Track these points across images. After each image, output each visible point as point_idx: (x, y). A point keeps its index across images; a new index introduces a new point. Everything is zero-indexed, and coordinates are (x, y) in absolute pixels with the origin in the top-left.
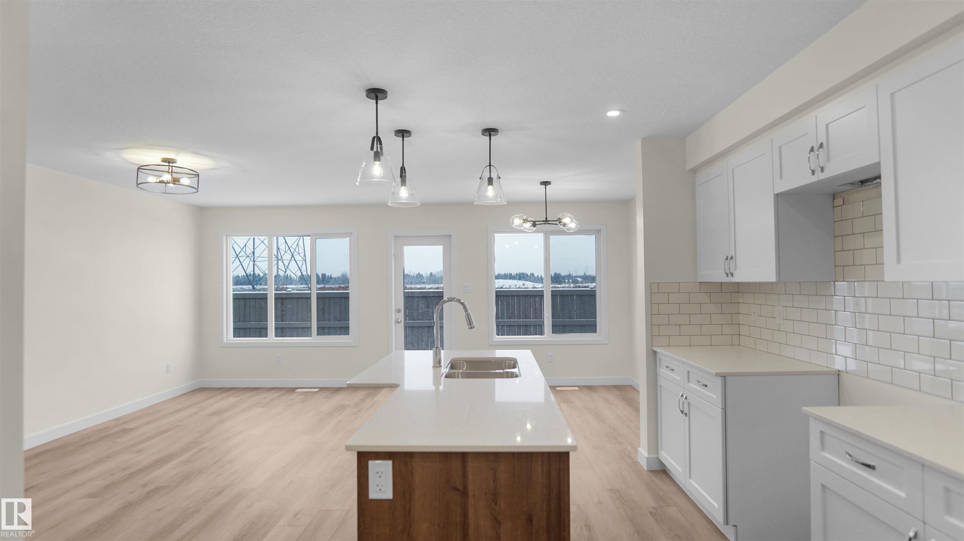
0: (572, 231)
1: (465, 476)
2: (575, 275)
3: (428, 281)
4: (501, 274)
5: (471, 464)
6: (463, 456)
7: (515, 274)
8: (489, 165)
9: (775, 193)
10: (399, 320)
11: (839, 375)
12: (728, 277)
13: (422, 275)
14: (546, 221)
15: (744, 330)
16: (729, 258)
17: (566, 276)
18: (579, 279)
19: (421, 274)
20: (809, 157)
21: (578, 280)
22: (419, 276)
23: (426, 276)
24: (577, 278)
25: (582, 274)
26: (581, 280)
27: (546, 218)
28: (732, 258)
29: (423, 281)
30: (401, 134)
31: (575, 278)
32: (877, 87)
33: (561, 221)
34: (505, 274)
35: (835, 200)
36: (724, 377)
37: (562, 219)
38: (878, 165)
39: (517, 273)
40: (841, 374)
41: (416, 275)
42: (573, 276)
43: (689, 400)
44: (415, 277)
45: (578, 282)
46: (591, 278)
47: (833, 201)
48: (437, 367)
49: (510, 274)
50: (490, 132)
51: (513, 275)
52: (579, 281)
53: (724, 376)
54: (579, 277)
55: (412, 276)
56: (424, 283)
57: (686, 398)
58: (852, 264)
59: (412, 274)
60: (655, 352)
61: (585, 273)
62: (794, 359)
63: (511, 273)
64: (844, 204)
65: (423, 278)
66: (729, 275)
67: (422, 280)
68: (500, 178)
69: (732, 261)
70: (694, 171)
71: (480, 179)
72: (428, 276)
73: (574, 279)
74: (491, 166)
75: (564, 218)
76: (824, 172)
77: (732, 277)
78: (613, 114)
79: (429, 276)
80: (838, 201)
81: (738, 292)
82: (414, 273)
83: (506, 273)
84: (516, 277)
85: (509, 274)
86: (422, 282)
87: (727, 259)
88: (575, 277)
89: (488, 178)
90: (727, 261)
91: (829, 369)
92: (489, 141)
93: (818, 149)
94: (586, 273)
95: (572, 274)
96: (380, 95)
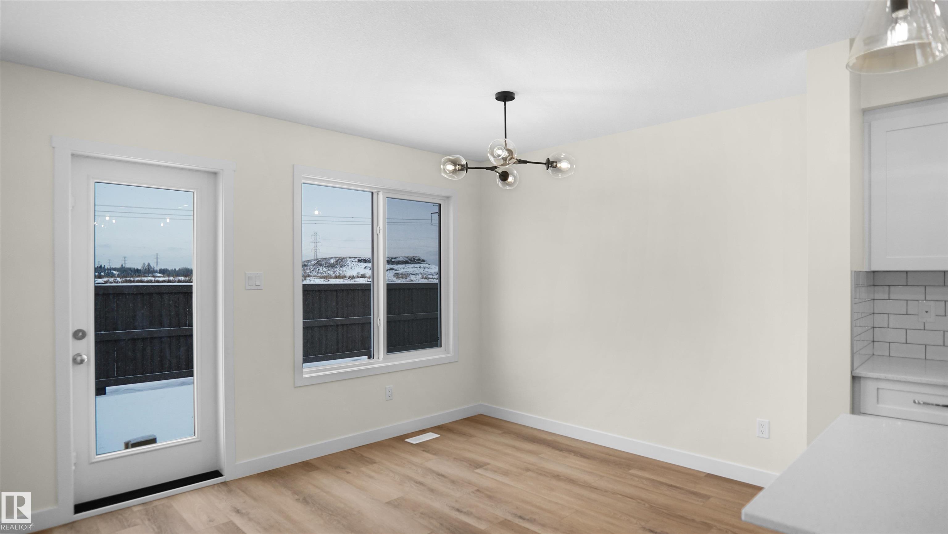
2: (109, 267)
10: (83, 355)
17: (96, 268)
18: (115, 272)
24: (112, 271)
25: (119, 266)
26: (118, 273)
42: (106, 268)
45: (114, 276)
52: (115, 274)
54: (115, 269)
61: (122, 265)
73: (108, 272)
81: (874, 285)
88: (108, 269)
94: (123, 265)
95: (104, 266)
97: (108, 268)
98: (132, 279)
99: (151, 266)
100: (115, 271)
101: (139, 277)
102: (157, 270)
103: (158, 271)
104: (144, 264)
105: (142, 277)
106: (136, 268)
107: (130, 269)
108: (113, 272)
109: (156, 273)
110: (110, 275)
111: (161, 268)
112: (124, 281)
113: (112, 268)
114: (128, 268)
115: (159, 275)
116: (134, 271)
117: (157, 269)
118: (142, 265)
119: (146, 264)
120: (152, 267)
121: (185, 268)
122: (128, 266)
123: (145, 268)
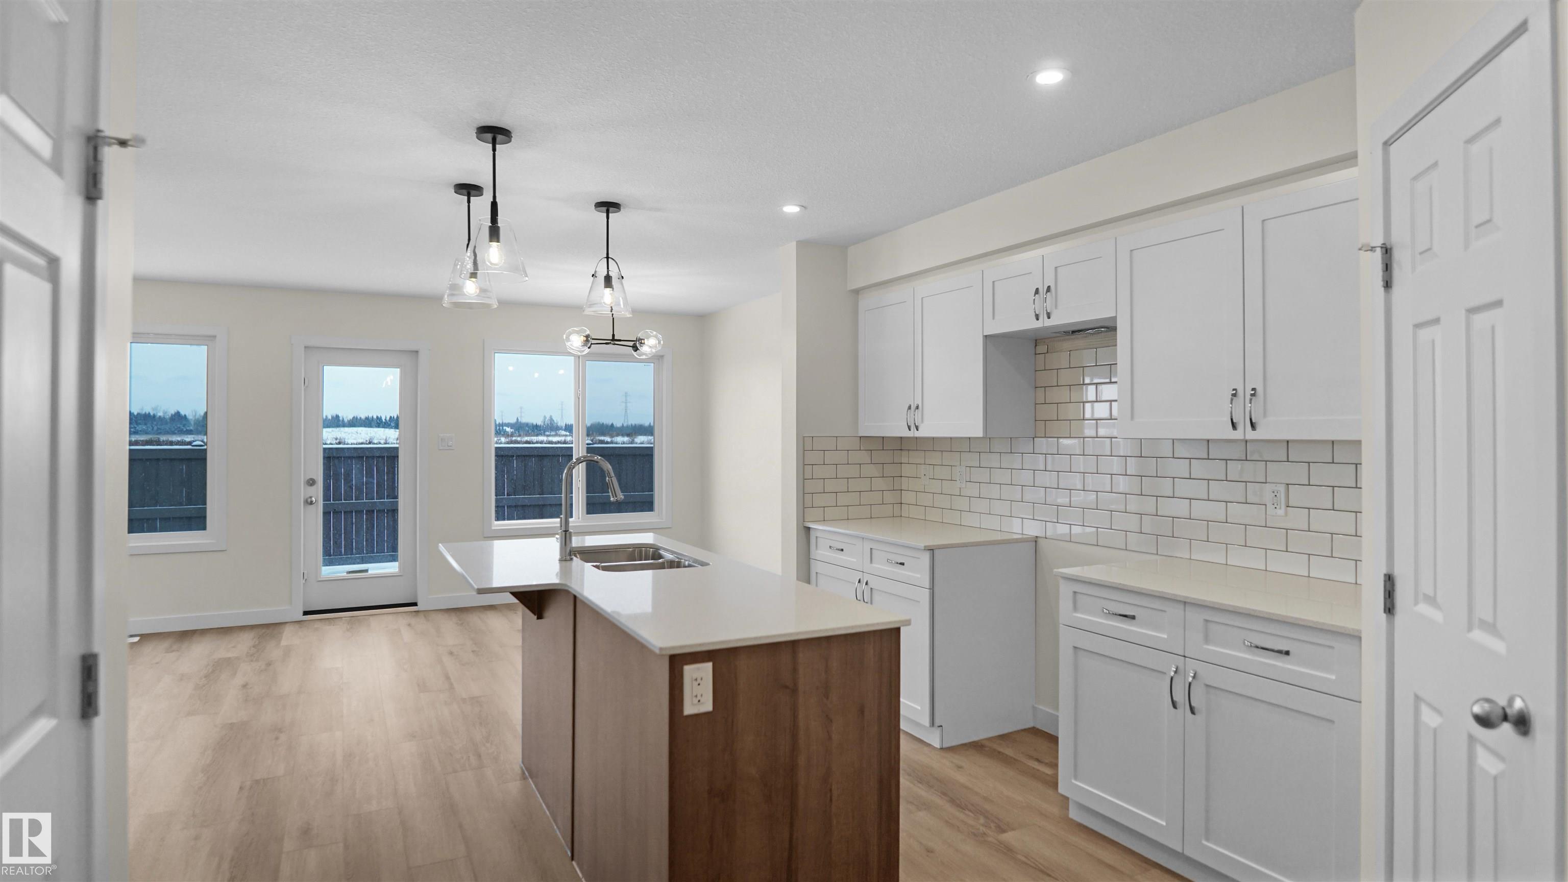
0: (644, 357)
1: (795, 670)
3: (200, 429)
4: (361, 418)
5: (803, 656)
6: (793, 646)
7: (388, 419)
8: (606, 256)
9: (985, 334)
10: (314, 499)
11: (1036, 541)
12: (910, 430)
13: (185, 415)
14: (613, 339)
15: (908, 497)
16: (913, 408)
18: (508, 429)
19: (183, 413)
20: (1034, 299)
21: (505, 431)
22: (178, 417)
23: (194, 419)
24: (504, 428)
25: (513, 421)
26: (512, 430)
27: (613, 335)
28: (917, 407)
29: (188, 428)
30: (465, 192)
31: (501, 428)
32: (1116, 239)
33: (643, 341)
34: (367, 418)
35: (1037, 347)
36: (931, 550)
37: (644, 340)
38: (1114, 319)
39: (391, 417)
40: (1039, 540)
41: (170, 415)
43: (871, 584)
44: (168, 421)
46: (529, 427)
47: (1035, 348)
48: (566, 560)
49: (377, 417)
50: (608, 207)
51: (384, 421)
52: (508, 432)
53: (933, 550)
54: (508, 425)
55: (160, 417)
56: (190, 432)
57: (867, 584)
58: (1056, 419)
59: (160, 414)
60: (808, 529)
61: (517, 419)
62: (980, 528)
63: (379, 417)
64: (1047, 352)
65: (190, 424)
66: (913, 428)
67: (184, 426)
68: (623, 277)
69: (918, 412)
70: (857, 292)
71: (593, 276)
72: (198, 419)
73: (499, 429)
74: (609, 259)
75: (648, 338)
76: (1051, 318)
77: (917, 430)
78: (791, 209)
79: (201, 419)
80: (1042, 348)
81: (901, 450)
82: (165, 413)
83: (370, 416)
84: (389, 423)
85: (375, 417)
86: (185, 430)
87: (910, 408)
89: (605, 277)
90: (909, 410)
91: (1025, 536)
92: (606, 220)
93: (1046, 293)
94: (519, 419)
96: (500, 137)
97: (499, 423)
98: (519, 439)
99: (553, 421)
100: (508, 427)
101: (528, 436)
102: (562, 427)
103: (564, 428)
104: (545, 417)
105: (532, 436)
106: (535, 424)
107: (527, 425)
108: (505, 430)
109: (560, 431)
110: (502, 433)
111: (567, 424)
112: (508, 442)
113: (505, 423)
114: (524, 424)
115: (563, 433)
116: (532, 427)
117: (562, 424)
118: (542, 419)
119: (548, 418)
120: (555, 421)
121: (599, 423)
122: (524, 420)
123: (546, 422)
